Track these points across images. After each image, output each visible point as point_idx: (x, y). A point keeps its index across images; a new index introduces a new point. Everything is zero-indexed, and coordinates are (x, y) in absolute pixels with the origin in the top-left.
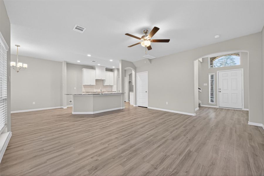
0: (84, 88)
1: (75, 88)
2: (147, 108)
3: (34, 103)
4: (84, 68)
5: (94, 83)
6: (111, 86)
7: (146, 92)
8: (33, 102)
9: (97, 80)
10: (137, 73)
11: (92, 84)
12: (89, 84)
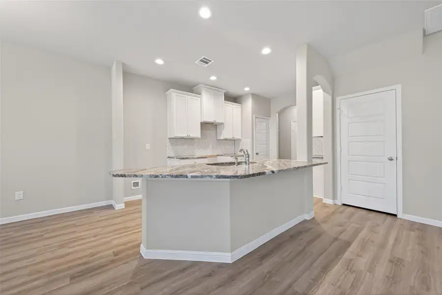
0: (172, 144)
1: (148, 146)
2: (395, 215)
3: (19, 195)
4: (171, 90)
5: (196, 133)
6: (234, 141)
7: (391, 159)
8: (17, 193)
9: (204, 125)
10: (338, 99)
11: (192, 135)
12: (185, 135)
